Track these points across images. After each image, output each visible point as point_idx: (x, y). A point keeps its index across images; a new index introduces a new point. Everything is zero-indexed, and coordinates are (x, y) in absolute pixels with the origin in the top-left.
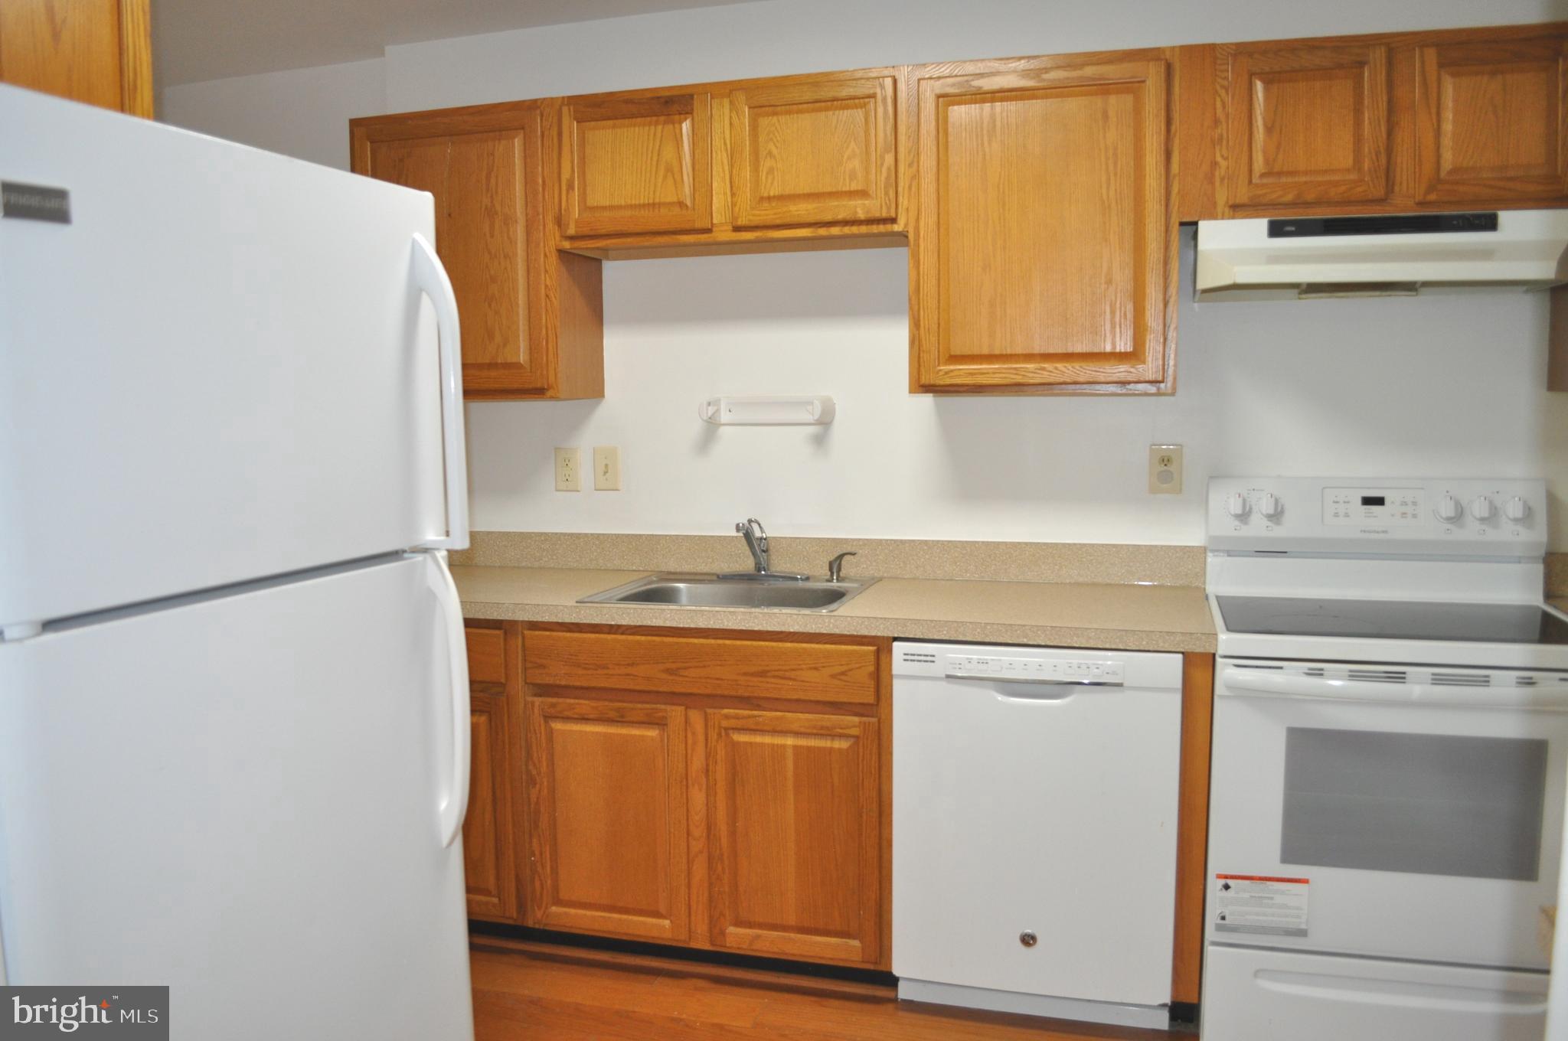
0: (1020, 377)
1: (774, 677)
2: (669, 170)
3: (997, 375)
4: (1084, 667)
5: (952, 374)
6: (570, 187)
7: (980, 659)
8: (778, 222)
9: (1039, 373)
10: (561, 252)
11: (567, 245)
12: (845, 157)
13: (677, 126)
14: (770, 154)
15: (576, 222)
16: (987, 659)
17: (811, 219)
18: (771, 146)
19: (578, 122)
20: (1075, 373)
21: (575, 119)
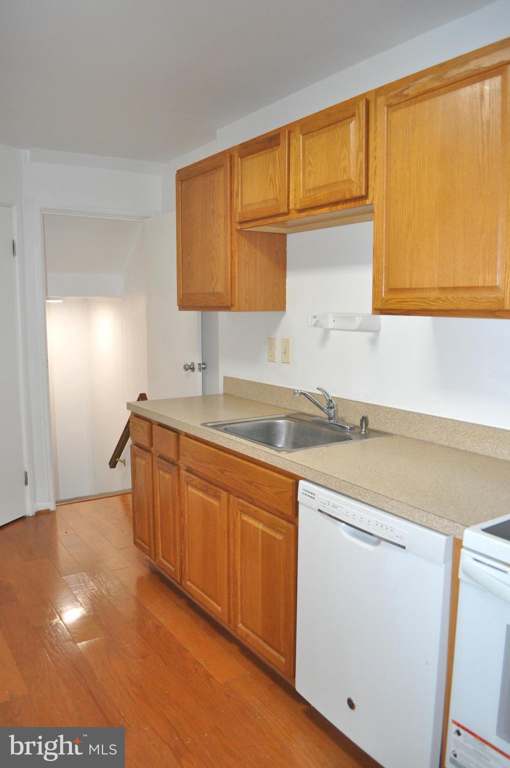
0: (426, 305)
1: (255, 486)
2: (271, 179)
3: (413, 303)
4: (384, 527)
5: (390, 302)
6: (237, 195)
7: (333, 504)
8: (312, 205)
9: (436, 302)
10: (237, 230)
11: (239, 227)
12: (342, 158)
13: (274, 153)
14: (310, 163)
15: (239, 214)
16: (336, 505)
17: (326, 201)
18: (310, 158)
19: (241, 158)
20: (459, 302)
21: (239, 157)
